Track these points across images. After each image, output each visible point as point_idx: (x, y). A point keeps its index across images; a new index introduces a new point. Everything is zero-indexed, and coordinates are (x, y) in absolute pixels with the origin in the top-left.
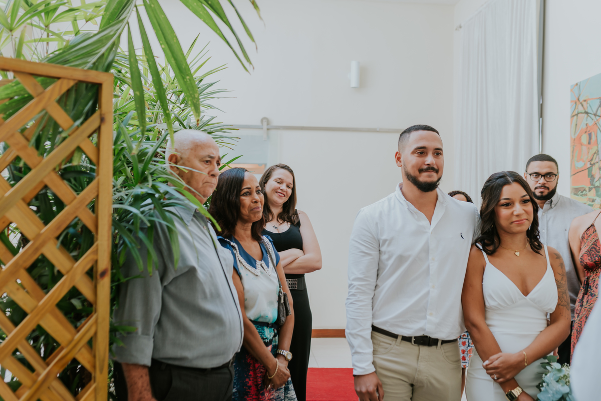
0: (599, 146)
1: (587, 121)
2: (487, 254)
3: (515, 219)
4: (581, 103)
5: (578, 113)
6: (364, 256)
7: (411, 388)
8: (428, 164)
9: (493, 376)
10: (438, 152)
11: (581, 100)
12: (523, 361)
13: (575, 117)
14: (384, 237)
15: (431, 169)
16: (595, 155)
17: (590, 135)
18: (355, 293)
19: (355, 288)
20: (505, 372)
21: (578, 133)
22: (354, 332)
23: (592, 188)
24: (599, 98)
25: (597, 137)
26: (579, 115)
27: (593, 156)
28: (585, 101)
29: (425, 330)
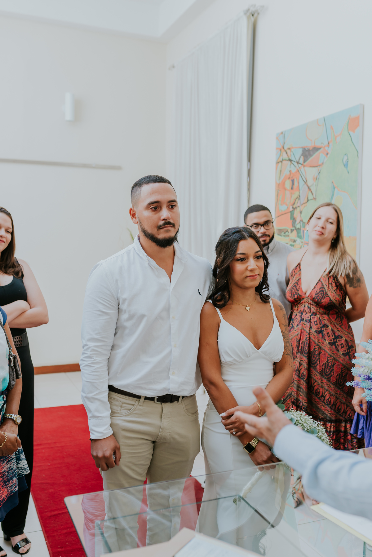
0: (301, 192)
1: (290, 167)
3: (249, 274)
4: (285, 151)
5: (283, 160)
6: (100, 315)
7: (152, 445)
8: (164, 219)
9: (232, 431)
10: (172, 205)
11: (286, 148)
12: (258, 413)
13: (280, 164)
15: (168, 223)
16: (297, 200)
17: (293, 181)
18: (91, 355)
19: (90, 349)
21: (282, 178)
22: (90, 395)
23: (293, 230)
24: (302, 148)
25: (299, 183)
26: (284, 162)
27: (295, 200)
28: (289, 149)
29: (169, 390)
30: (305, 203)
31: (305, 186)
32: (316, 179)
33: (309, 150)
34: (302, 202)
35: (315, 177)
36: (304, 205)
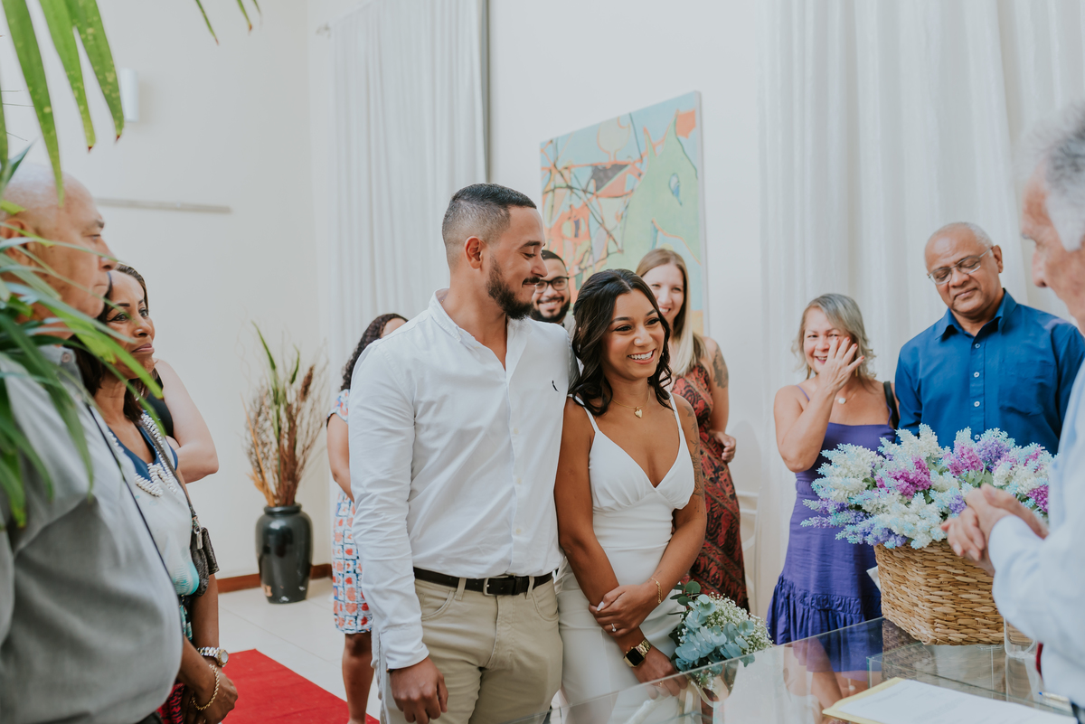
0: (594, 240)
1: (570, 200)
2: (593, 414)
4: (560, 172)
5: (555, 188)
6: (386, 437)
7: (479, 674)
9: (610, 626)
11: (560, 167)
12: (656, 596)
13: (550, 194)
14: (426, 398)
16: (587, 255)
17: (577, 224)
18: (376, 510)
19: (376, 500)
20: (629, 617)
21: (556, 218)
22: (382, 586)
24: (592, 165)
25: (588, 226)
26: (557, 191)
27: (584, 255)
28: (566, 168)
29: (510, 562)
30: (603, 259)
31: (602, 230)
32: (621, 217)
33: (605, 170)
34: (597, 259)
35: (619, 213)
36: (600, 263)
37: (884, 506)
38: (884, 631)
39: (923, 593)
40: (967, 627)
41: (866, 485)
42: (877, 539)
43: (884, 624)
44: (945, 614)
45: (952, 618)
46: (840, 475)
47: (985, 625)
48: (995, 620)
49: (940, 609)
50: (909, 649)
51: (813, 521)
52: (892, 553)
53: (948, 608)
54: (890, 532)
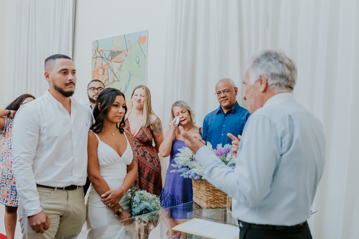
0: (109, 76)
1: (102, 62)
4: (99, 52)
5: (97, 57)
7: (60, 219)
8: (70, 80)
9: (108, 204)
10: (74, 72)
11: (99, 50)
12: (123, 192)
13: (95, 59)
16: (107, 81)
17: (104, 70)
19: (22, 159)
20: (115, 200)
21: (96, 68)
22: (25, 188)
24: (110, 51)
25: (108, 71)
27: (106, 81)
28: (101, 51)
29: (73, 182)
31: (112, 73)
33: (115, 52)
34: (110, 83)
35: (119, 68)
36: (111, 84)
37: (195, 166)
38: (193, 205)
39: (205, 193)
40: (216, 203)
41: (190, 160)
42: (192, 176)
43: (194, 203)
44: (211, 199)
45: (213, 200)
46: (183, 156)
47: (222, 202)
48: (225, 201)
49: (209, 198)
50: (200, 210)
51: (174, 171)
52: (197, 181)
53: (212, 198)
54: (196, 174)
